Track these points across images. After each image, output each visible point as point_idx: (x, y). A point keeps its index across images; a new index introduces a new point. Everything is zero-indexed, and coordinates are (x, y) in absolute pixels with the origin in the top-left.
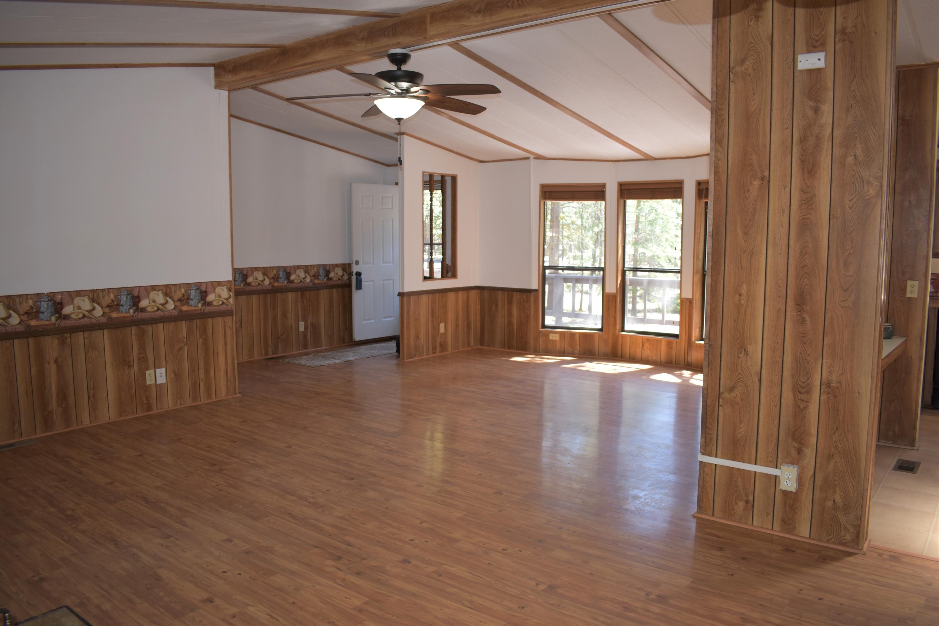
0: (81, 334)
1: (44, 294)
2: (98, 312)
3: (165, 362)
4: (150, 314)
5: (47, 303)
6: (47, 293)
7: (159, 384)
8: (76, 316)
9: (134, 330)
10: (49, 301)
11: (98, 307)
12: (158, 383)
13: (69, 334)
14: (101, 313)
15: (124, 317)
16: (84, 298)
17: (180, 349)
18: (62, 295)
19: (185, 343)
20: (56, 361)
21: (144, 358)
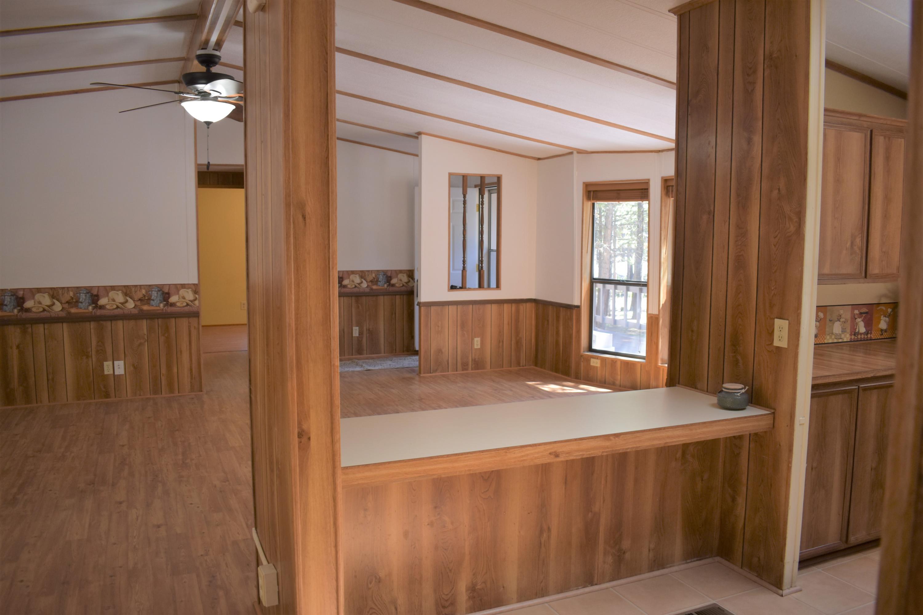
0: (42, 325)
1: (7, 289)
2: (58, 307)
3: (123, 355)
4: (109, 311)
5: (10, 297)
6: (10, 289)
7: (118, 375)
8: (37, 309)
9: (93, 325)
10: (12, 295)
11: (57, 303)
12: (116, 373)
13: (30, 325)
14: (60, 308)
15: (84, 313)
16: (44, 295)
17: (141, 344)
18: (24, 291)
19: (145, 339)
20: (18, 347)
21: (102, 350)
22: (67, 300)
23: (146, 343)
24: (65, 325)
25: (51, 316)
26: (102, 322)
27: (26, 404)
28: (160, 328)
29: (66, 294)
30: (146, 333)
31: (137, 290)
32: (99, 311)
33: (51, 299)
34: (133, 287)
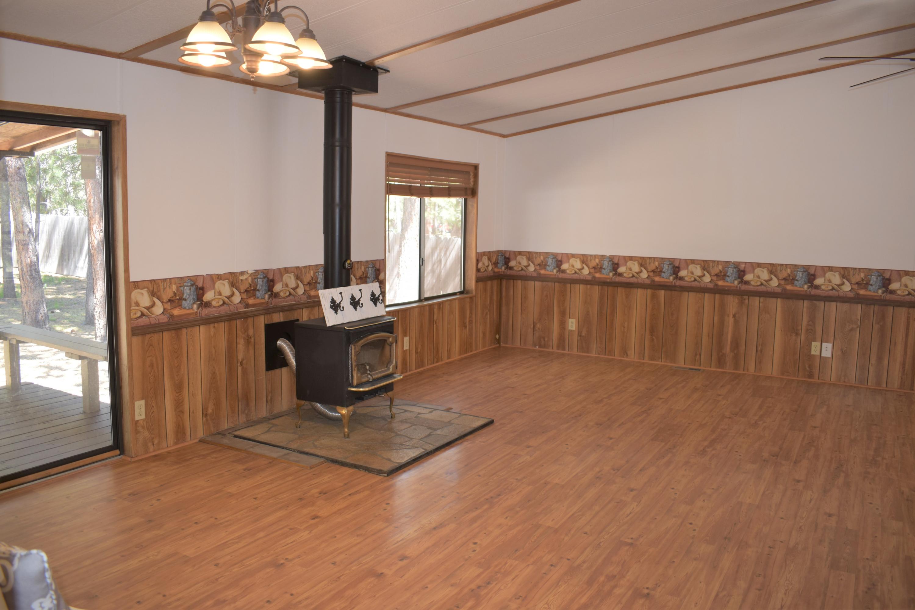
0: (758, 298)
1: (731, 262)
2: (775, 283)
3: (833, 338)
4: (824, 292)
5: (733, 269)
6: (734, 262)
7: (824, 357)
8: (755, 283)
9: (806, 303)
10: (735, 268)
11: (774, 278)
12: (823, 355)
13: (748, 297)
14: (777, 284)
15: (799, 290)
16: (763, 270)
17: (852, 330)
18: (745, 264)
19: (858, 325)
20: (734, 316)
21: (812, 330)
22: (784, 277)
23: (858, 329)
24: (779, 300)
25: (767, 290)
26: (815, 302)
27: (734, 370)
28: (875, 316)
29: (784, 271)
30: (860, 319)
31: (856, 273)
32: (814, 290)
33: (770, 274)
34: (852, 270)
